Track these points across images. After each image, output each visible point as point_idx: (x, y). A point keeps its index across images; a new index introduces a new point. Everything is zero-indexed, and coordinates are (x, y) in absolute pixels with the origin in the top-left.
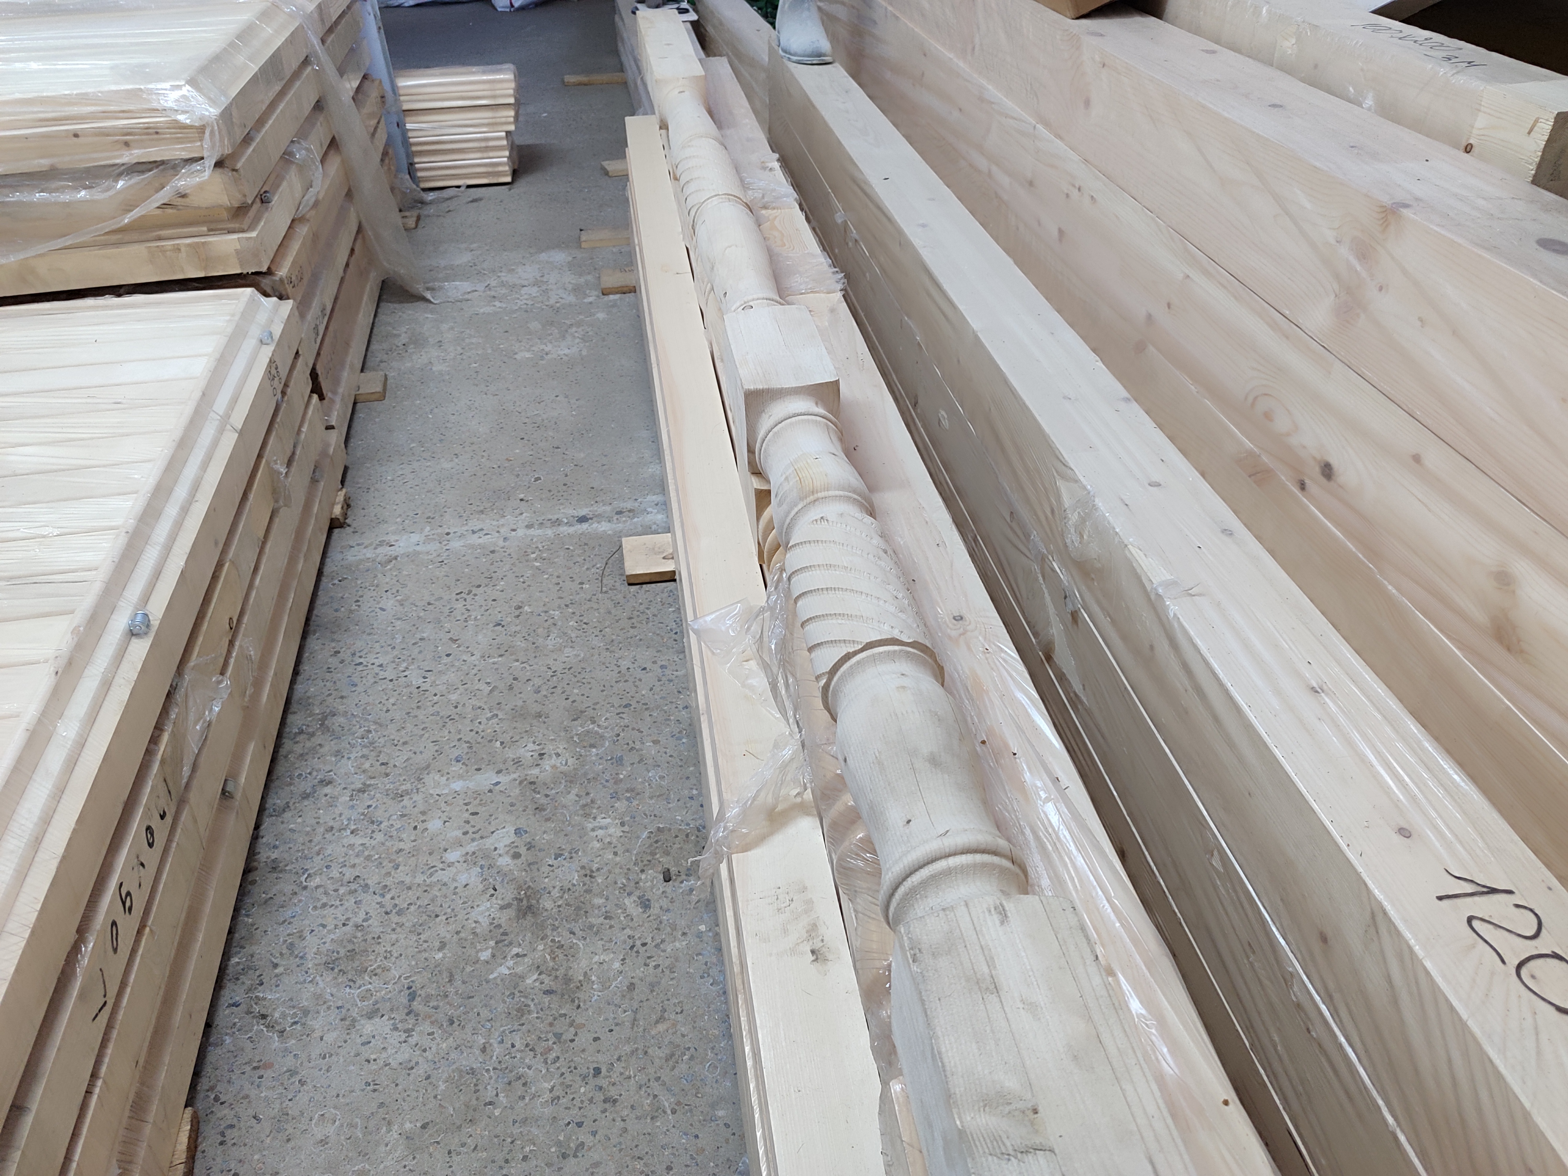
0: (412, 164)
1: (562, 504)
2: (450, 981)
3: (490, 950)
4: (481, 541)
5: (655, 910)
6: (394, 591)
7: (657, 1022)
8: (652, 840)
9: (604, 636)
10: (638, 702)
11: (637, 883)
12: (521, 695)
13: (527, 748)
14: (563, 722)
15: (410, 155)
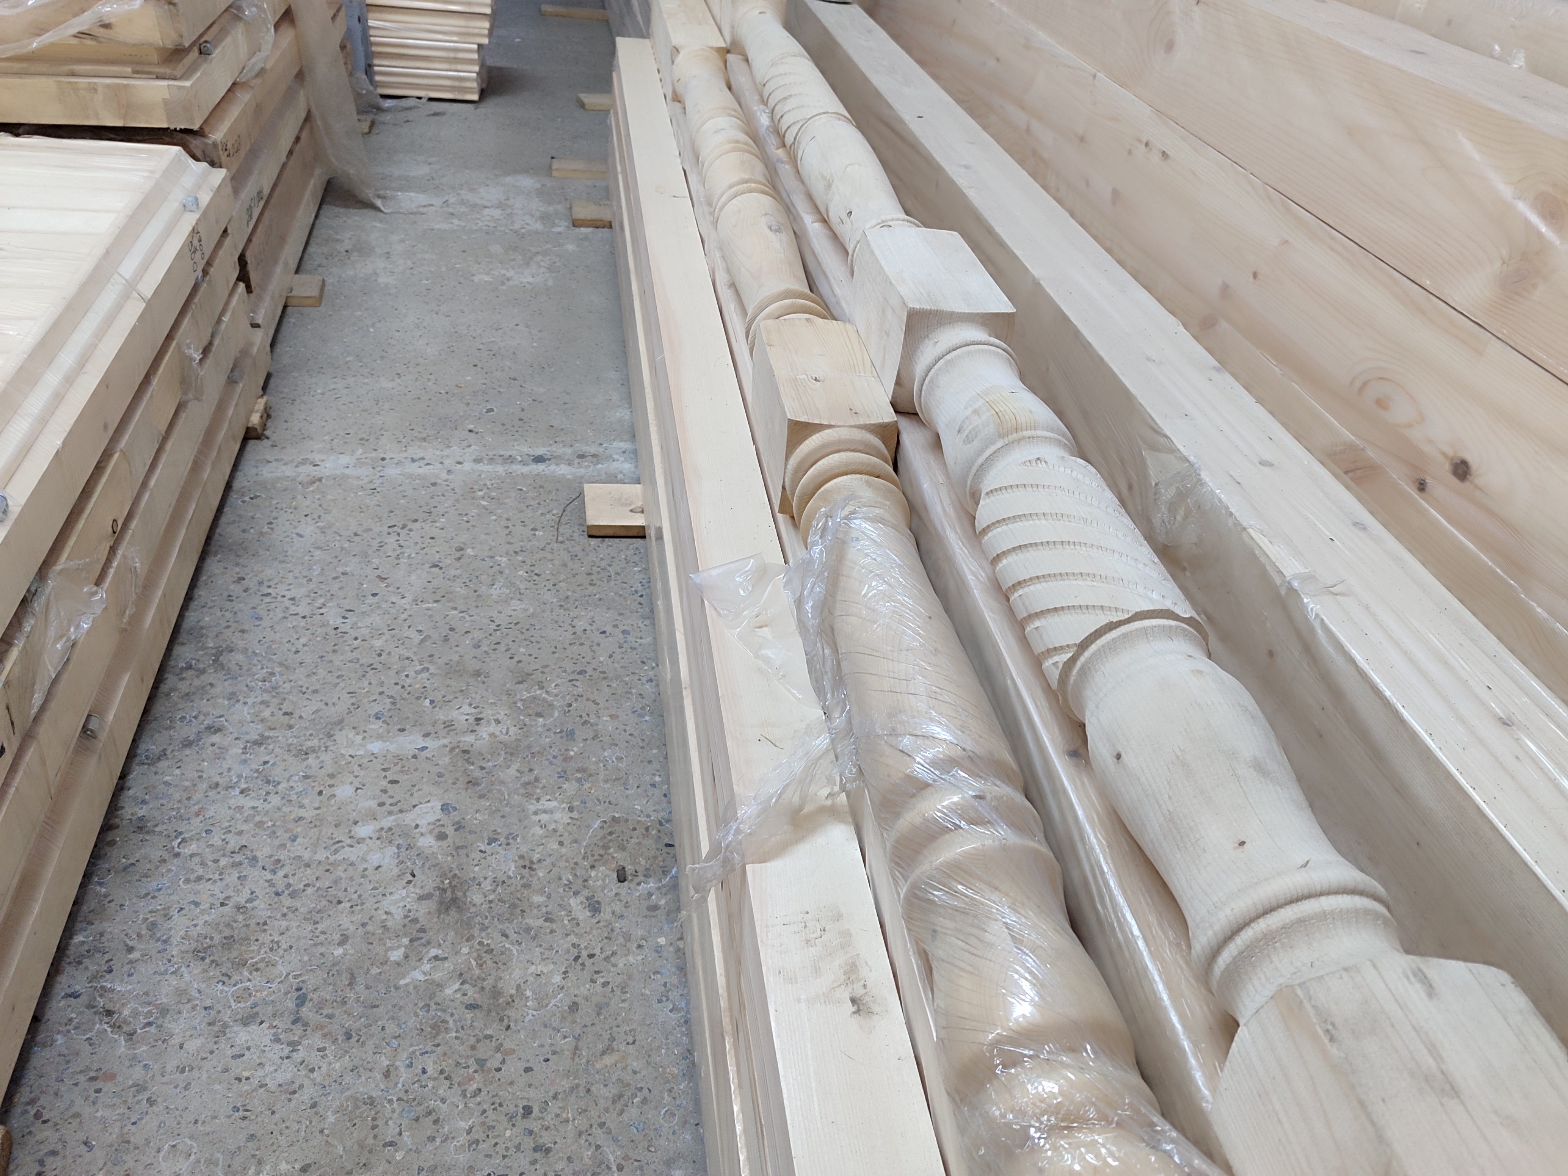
0: (370, 66)
1: (516, 440)
2: (350, 984)
3: (403, 949)
4: (421, 471)
5: (606, 915)
6: (316, 516)
7: (604, 1053)
8: (606, 831)
9: (558, 591)
10: (594, 669)
11: (586, 881)
12: (457, 649)
13: (461, 710)
14: (504, 685)
15: (370, 55)
